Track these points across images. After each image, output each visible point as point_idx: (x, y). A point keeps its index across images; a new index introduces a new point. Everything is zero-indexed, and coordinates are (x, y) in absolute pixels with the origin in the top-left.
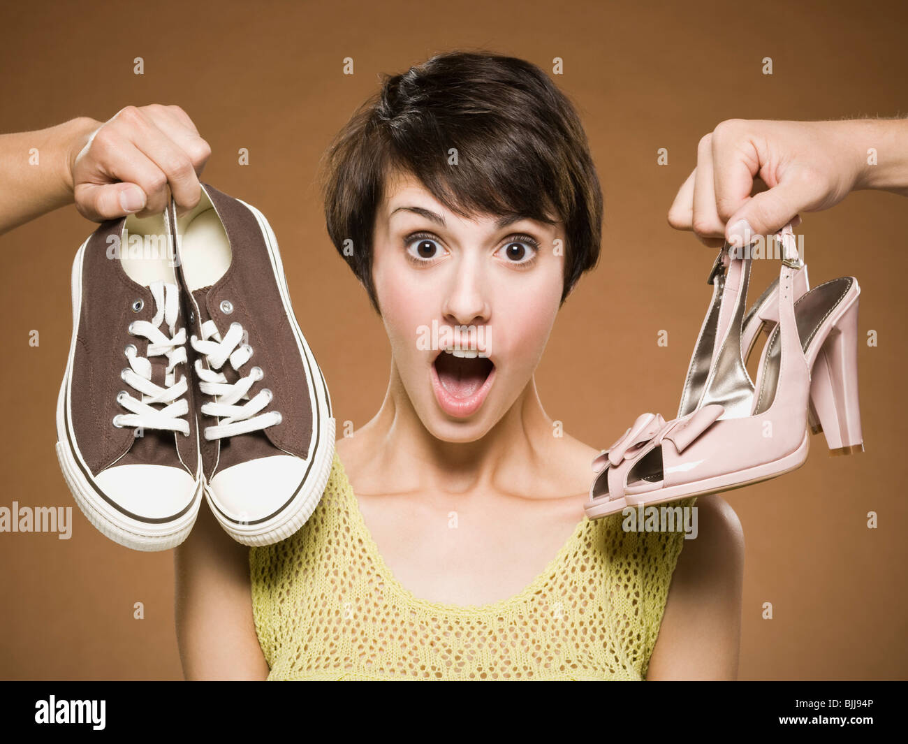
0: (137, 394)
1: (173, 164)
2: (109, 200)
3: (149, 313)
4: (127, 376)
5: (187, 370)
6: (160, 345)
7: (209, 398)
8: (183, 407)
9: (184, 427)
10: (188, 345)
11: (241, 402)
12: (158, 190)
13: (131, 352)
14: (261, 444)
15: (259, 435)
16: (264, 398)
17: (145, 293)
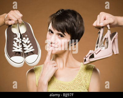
0: (15, 47)
1: (18, 18)
2: (10, 23)
3: (16, 37)
4: (14, 45)
5: (21, 44)
6: (18, 41)
7: (25, 48)
8: (21, 49)
9: (22, 51)
10: (21, 41)
11: (29, 48)
12: (16, 21)
13: (14, 42)
14: (32, 53)
15: (31, 52)
16: (32, 47)
17: (16, 34)
